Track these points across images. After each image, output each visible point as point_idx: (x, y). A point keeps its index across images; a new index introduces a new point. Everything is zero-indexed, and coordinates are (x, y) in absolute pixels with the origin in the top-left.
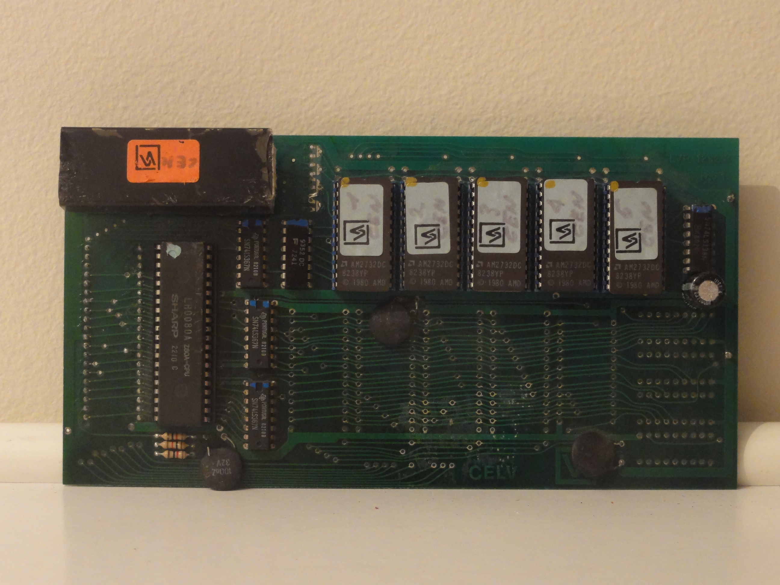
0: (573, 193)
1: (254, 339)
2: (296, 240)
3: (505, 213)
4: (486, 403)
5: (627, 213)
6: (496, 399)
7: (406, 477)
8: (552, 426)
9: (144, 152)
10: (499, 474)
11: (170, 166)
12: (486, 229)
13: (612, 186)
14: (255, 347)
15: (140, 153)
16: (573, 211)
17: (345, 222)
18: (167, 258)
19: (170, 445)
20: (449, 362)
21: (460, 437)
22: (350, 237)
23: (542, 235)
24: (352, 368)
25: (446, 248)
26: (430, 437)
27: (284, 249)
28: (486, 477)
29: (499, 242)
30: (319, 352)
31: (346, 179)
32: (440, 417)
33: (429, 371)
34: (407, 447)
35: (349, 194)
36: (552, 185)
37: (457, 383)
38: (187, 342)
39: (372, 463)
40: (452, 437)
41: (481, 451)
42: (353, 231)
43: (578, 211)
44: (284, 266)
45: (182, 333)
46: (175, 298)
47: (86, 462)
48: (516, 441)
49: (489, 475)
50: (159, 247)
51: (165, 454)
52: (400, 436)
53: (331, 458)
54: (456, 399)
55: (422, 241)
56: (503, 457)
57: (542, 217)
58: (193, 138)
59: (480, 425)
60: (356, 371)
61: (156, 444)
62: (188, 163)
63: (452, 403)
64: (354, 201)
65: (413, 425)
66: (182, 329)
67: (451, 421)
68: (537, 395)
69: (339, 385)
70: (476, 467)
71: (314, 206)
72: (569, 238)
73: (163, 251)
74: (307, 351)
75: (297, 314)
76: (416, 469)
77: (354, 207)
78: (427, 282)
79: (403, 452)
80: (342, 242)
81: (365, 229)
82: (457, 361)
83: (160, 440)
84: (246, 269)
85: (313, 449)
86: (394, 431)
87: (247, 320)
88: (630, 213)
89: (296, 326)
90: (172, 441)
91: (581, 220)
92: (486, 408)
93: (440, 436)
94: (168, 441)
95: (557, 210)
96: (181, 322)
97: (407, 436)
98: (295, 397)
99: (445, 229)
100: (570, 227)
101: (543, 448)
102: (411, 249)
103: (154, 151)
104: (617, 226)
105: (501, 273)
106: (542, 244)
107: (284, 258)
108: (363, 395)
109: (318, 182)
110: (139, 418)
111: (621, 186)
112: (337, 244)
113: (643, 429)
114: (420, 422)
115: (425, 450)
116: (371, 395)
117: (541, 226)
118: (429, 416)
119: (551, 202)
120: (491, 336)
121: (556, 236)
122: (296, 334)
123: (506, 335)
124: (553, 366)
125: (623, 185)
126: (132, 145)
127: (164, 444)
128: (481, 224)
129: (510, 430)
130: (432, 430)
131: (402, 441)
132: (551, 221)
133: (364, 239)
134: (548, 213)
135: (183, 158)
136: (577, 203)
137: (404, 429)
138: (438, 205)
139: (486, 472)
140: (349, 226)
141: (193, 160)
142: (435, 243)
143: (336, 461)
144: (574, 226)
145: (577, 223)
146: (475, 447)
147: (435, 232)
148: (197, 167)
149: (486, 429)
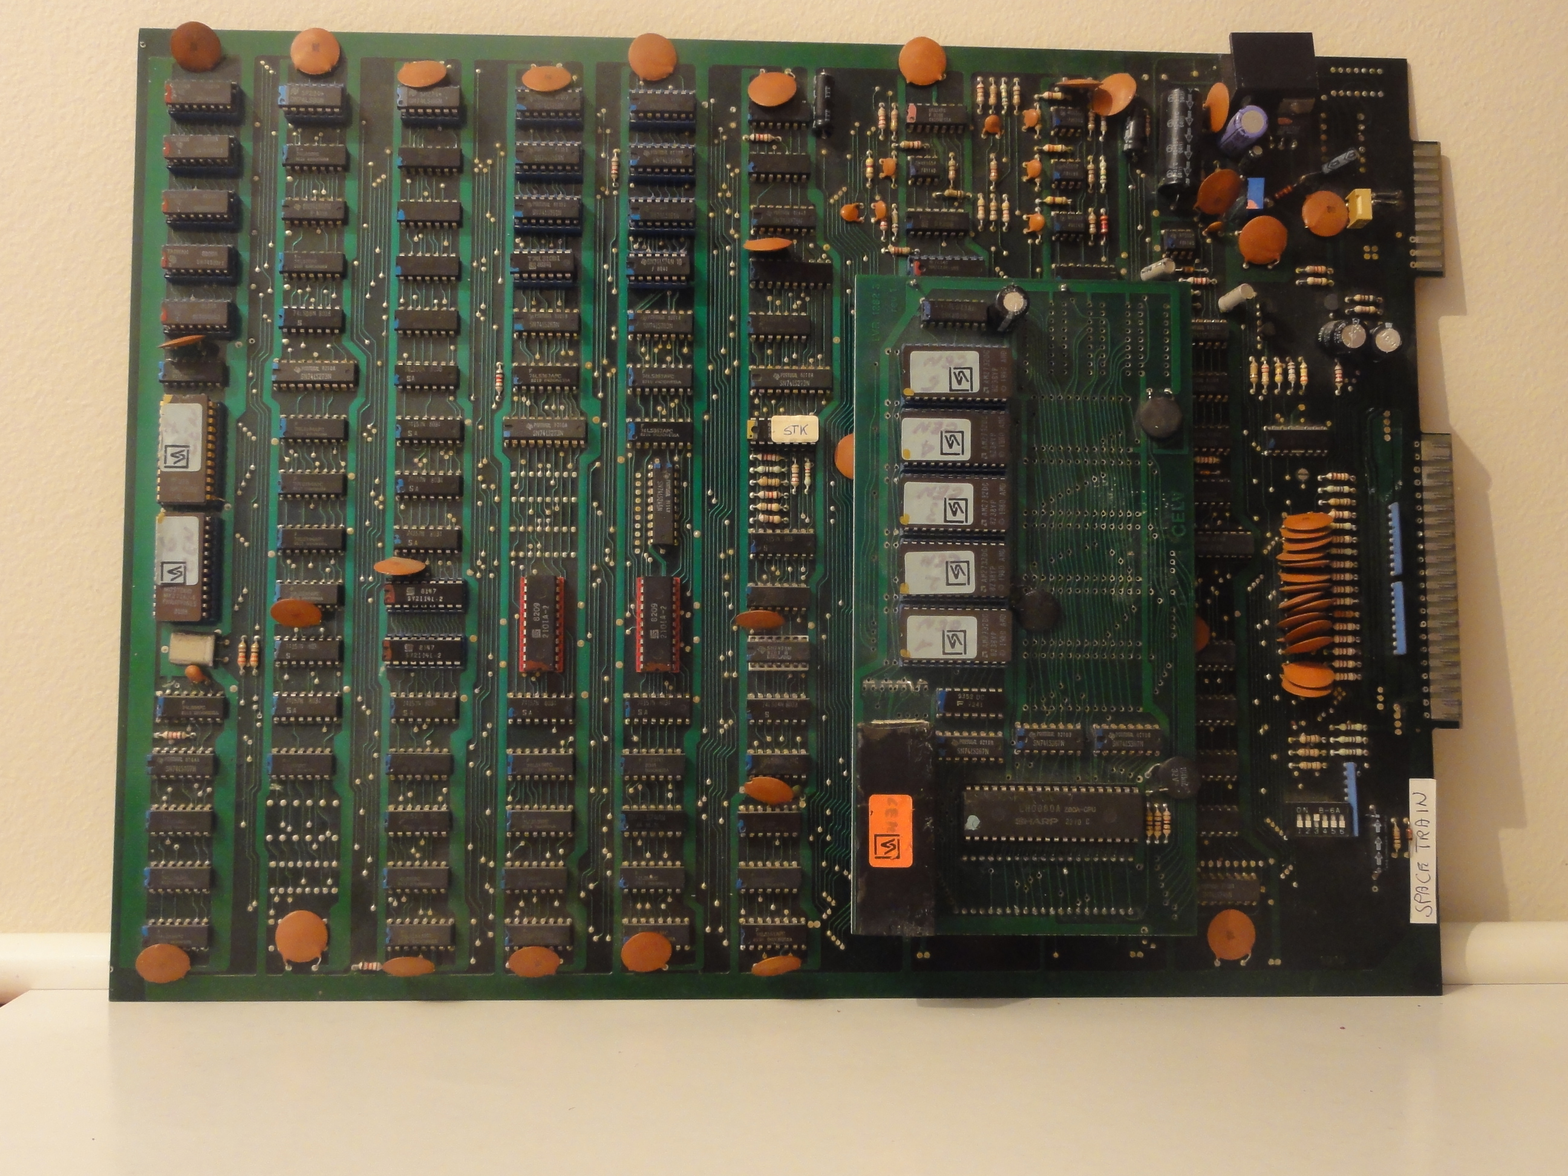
0: (915, 432)
1: (1055, 744)
2: (959, 703)
3: (934, 498)
4: (1112, 520)
5: (934, 380)
6: (1108, 510)
7: (1184, 597)
8: (1135, 457)
9: (881, 851)
10: (1179, 508)
11: (895, 825)
12: (950, 517)
13: (908, 392)
14: (1063, 744)
15: (883, 855)
16: (933, 433)
17: (944, 653)
18: (980, 831)
19: (1158, 828)
20: (1072, 556)
21: (1144, 545)
22: (959, 648)
23: (954, 463)
24: (1079, 650)
25: (969, 556)
26: (1145, 573)
27: (966, 715)
28: (1183, 520)
29: (962, 504)
30: (1064, 682)
31: (902, 652)
32: (1126, 565)
33: (1082, 575)
34: (1156, 596)
35: (917, 649)
36: (908, 453)
37: (1093, 548)
38: (1063, 810)
39: (1171, 631)
40: (1145, 553)
41: (1158, 525)
42: (953, 645)
43: (933, 426)
44: (983, 715)
45: (1055, 815)
46: (1019, 821)
47: (1175, 912)
48: (1148, 492)
49: (1181, 517)
50: (968, 838)
51: (1167, 832)
52: (1144, 603)
53: (1168, 670)
54: (1109, 549)
55: (962, 578)
56: (1163, 504)
57: (937, 463)
58: (867, 802)
59: (1134, 525)
60: (1082, 646)
61: (1157, 842)
62: (893, 806)
63: (1113, 553)
64: (924, 644)
65: (1134, 591)
66: (1049, 815)
67: (1130, 554)
68: (1103, 470)
69: (1096, 662)
70: (1173, 530)
71: (922, 686)
72: (959, 436)
73: (972, 834)
74: (1064, 693)
75: (1028, 703)
76: (1175, 587)
77: (930, 645)
78: (1002, 573)
79: (1161, 601)
80: (963, 657)
81: (950, 634)
82: (1072, 548)
83: (1153, 838)
84: (987, 752)
85: (1159, 688)
86: (1139, 609)
87: (1036, 751)
88: (934, 378)
89: (1039, 705)
90: (1154, 825)
91: (941, 424)
92: (1118, 521)
93: (1144, 565)
94: (1154, 830)
95: (931, 448)
96: (1042, 815)
97: (1144, 595)
98: (1108, 705)
99: (949, 555)
100: (948, 435)
101: (1154, 466)
102: (970, 589)
103: (880, 840)
104: (947, 390)
105: (992, 502)
106: (963, 463)
107: (975, 715)
108: (1106, 639)
109: (899, 682)
110: (1131, 859)
111: (909, 386)
112: (964, 662)
113: (1136, 369)
114: (1130, 584)
115: (1158, 579)
116: (1105, 630)
117: (945, 463)
118: (1126, 575)
119: (924, 454)
120: (1047, 515)
121: (956, 448)
122: (1048, 705)
123: (1048, 500)
124: (1076, 456)
125: (907, 383)
126: (874, 863)
127: (1158, 834)
128: (946, 521)
129: (1138, 498)
130: (1138, 573)
131: (1149, 601)
132: (942, 453)
133: (961, 635)
134: (934, 456)
135: (887, 813)
136: (925, 428)
137: (1138, 600)
138: (927, 562)
139: (1178, 520)
140: (948, 649)
141: (890, 801)
142: (964, 566)
143: (1171, 666)
144: (947, 432)
145: (943, 429)
146: (1154, 531)
147: (954, 566)
148: (897, 798)
149: (1137, 521)
